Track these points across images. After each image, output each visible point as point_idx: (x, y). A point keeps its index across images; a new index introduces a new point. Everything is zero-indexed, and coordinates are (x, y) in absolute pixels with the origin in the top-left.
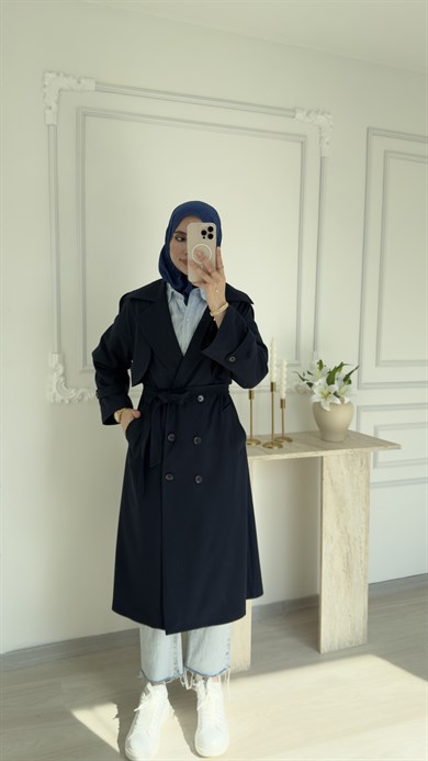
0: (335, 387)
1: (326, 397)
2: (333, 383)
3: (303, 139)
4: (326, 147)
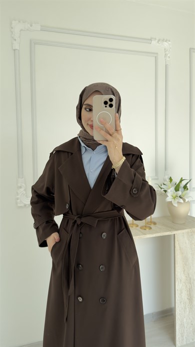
0: (180, 193)
1: (174, 198)
2: (178, 190)
3: (156, 55)
4: (168, 59)
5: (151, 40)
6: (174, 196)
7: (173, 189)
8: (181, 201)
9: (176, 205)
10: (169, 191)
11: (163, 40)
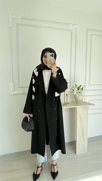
0: (79, 91)
3: (71, 31)
4: (77, 33)
5: (69, 24)
6: (77, 92)
7: (77, 89)
8: (80, 94)
9: (78, 96)
10: (75, 90)
11: (75, 25)
